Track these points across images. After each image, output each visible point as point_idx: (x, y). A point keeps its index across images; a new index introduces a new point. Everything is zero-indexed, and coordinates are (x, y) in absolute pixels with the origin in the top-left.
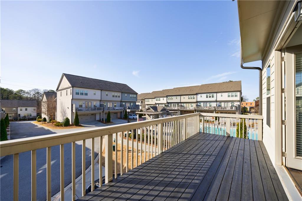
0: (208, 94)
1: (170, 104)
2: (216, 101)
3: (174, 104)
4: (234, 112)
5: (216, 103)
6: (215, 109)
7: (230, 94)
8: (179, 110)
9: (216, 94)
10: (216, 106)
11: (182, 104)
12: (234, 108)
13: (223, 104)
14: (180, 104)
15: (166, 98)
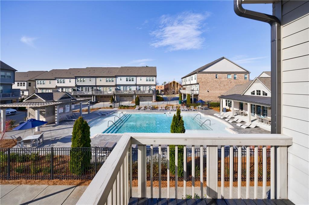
0: (128, 78)
1: (81, 88)
2: (136, 85)
3: (86, 88)
4: (151, 95)
5: (136, 87)
6: (135, 93)
7: (148, 78)
8: (94, 96)
9: (136, 77)
10: (135, 90)
11: (98, 88)
12: (151, 92)
13: (142, 88)
14: (95, 88)
15: (74, 80)
